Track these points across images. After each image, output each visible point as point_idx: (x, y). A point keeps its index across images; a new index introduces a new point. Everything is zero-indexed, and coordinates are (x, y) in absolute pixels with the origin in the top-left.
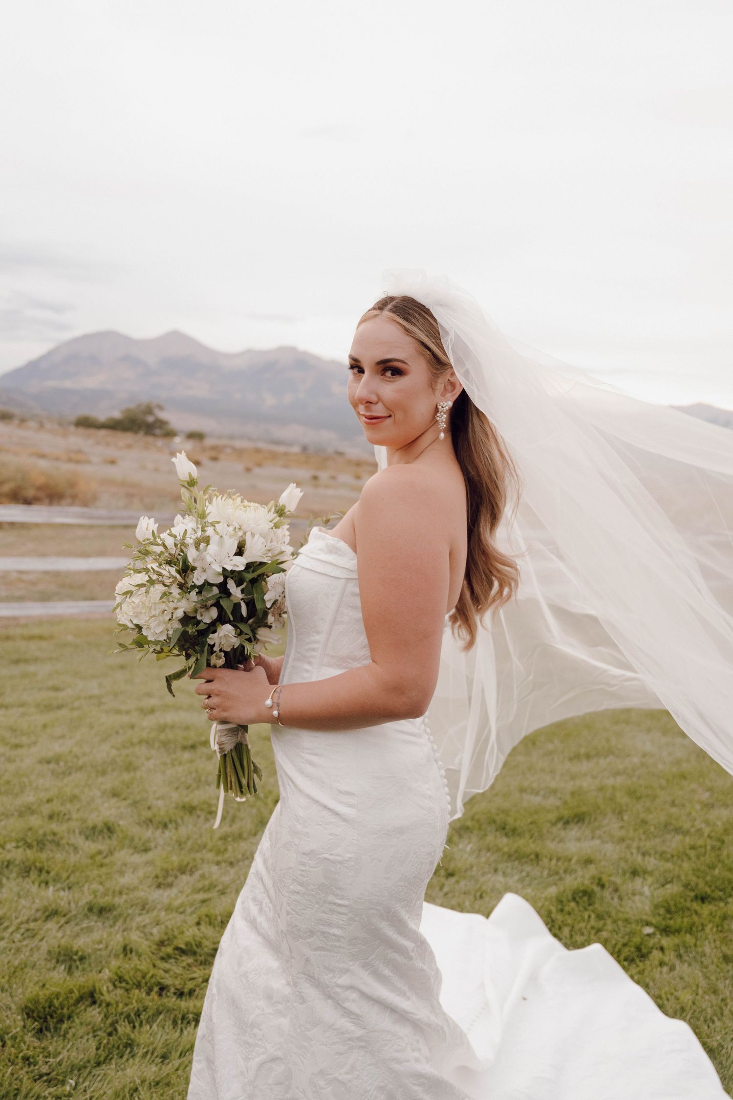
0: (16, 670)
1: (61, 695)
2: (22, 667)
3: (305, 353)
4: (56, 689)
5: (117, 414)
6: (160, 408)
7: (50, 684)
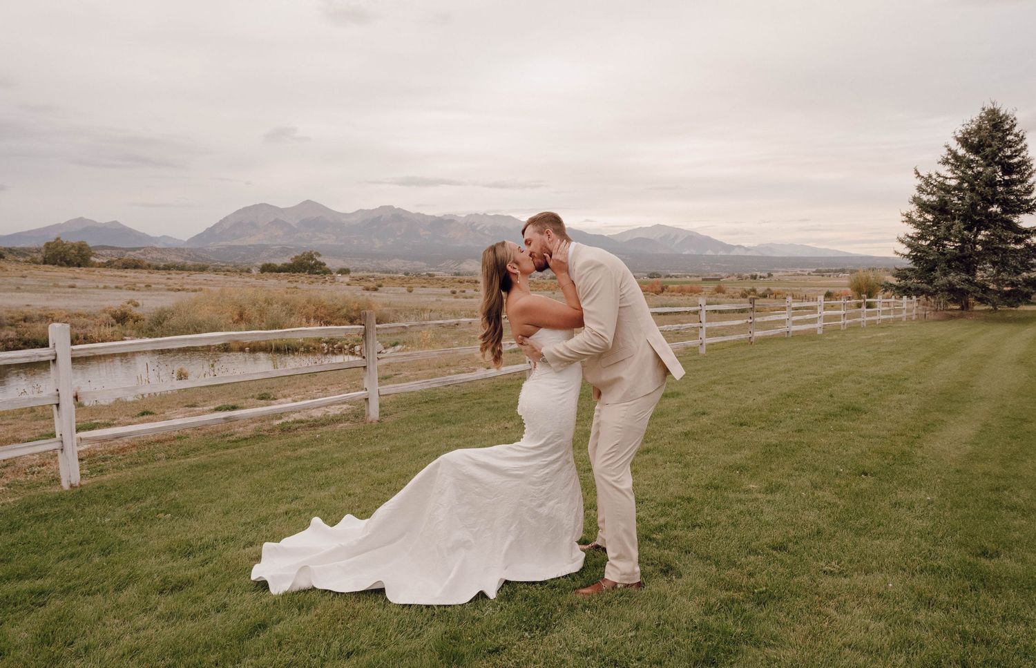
6: (318, 254)
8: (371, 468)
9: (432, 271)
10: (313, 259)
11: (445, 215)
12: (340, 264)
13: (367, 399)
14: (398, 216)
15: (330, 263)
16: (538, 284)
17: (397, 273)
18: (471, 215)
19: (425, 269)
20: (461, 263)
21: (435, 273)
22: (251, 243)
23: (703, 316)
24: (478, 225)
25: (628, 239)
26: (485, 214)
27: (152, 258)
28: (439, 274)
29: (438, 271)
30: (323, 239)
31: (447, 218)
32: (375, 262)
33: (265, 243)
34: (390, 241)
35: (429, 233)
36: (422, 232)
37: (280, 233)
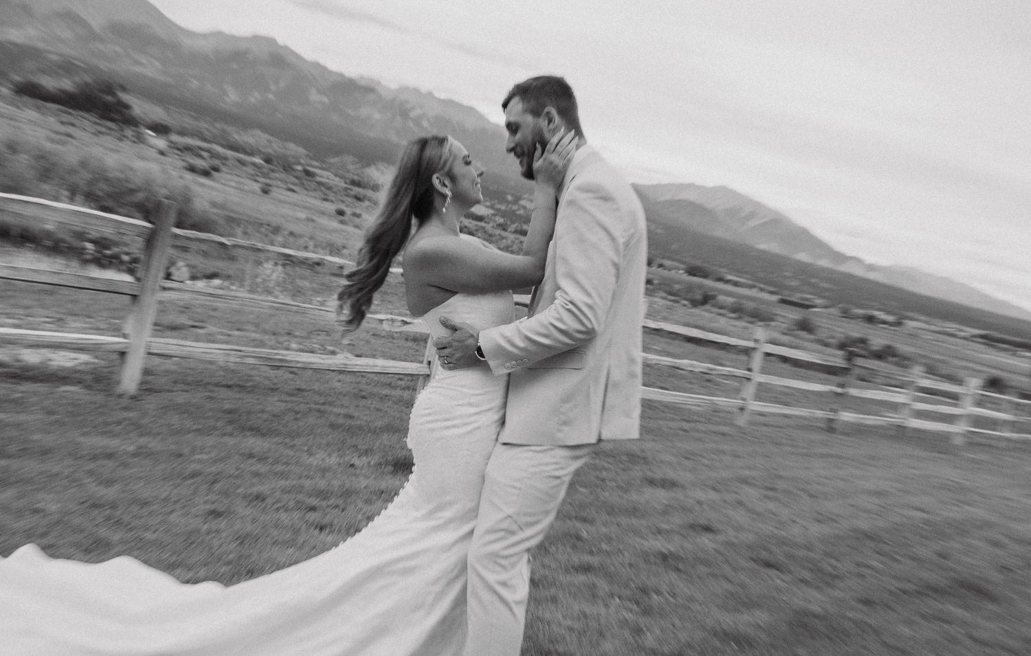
3: (284, 47)
5: (70, 87)
8: (91, 473)
9: (312, 166)
10: (114, 94)
11: (362, 78)
12: (156, 113)
13: (123, 354)
14: (280, 59)
15: (140, 107)
16: (491, 235)
17: (252, 154)
18: (408, 88)
19: (302, 161)
20: (368, 165)
21: (317, 171)
23: (757, 361)
24: (413, 108)
25: (668, 197)
26: (430, 94)
28: (325, 176)
29: (324, 169)
30: (138, 63)
31: (363, 83)
32: (219, 125)
33: (40, 45)
34: (255, 97)
35: (326, 100)
36: (314, 96)
37: (67, 34)
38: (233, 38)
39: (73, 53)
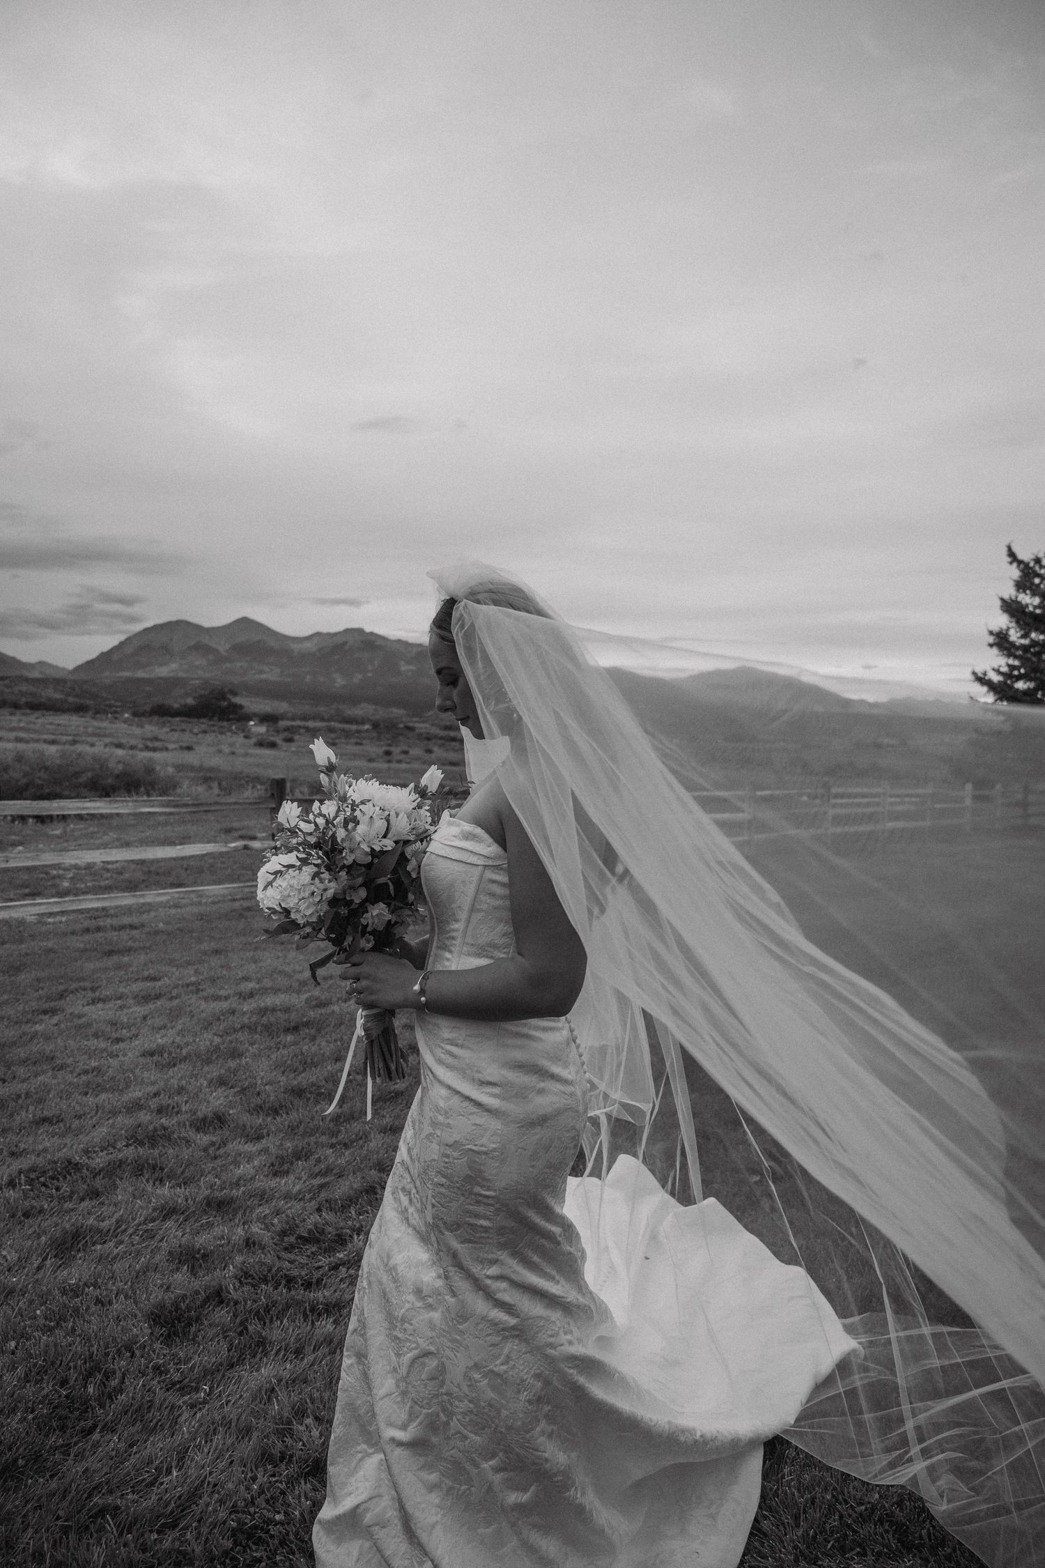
0: (110, 962)
1: (159, 984)
2: (115, 958)
3: (372, 633)
4: (154, 979)
5: (190, 701)
6: (235, 694)
7: (146, 973)
9: (415, 722)
14: (370, 643)
17: (363, 723)
19: (404, 720)
21: (417, 725)
22: (163, 675)
27: (20, 691)
28: (424, 728)
29: (423, 722)
30: (261, 672)
32: (333, 707)
33: (181, 674)
34: (357, 678)
35: (414, 668)
36: (404, 668)
37: (200, 661)
38: (329, 634)
39: (208, 675)
